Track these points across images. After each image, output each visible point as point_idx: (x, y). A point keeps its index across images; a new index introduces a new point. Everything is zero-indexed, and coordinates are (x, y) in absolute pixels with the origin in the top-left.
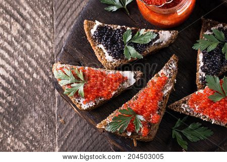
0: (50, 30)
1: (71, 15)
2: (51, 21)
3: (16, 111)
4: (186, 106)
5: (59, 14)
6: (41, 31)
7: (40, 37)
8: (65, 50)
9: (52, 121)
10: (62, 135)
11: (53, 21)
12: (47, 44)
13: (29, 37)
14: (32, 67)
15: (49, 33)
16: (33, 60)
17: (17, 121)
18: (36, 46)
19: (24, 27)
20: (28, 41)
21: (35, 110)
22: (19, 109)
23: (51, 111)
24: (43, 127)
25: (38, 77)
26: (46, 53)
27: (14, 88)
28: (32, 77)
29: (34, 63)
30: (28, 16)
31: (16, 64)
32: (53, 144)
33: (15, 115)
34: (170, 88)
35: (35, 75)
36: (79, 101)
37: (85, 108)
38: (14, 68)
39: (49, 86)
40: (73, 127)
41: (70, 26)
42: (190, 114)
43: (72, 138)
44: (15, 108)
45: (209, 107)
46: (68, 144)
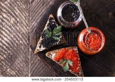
0: (28, 22)
1: (37, 15)
2: (29, 18)
3: (12, 57)
5: (32, 14)
6: (24, 22)
7: (23, 24)
8: (35, 31)
9: (28, 62)
10: (32, 68)
11: (29, 17)
12: (26, 28)
13: (18, 24)
14: (19, 38)
15: (27, 23)
16: (20, 35)
17: (12, 61)
18: (22, 29)
19: (16, 20)
20: (18, 26)
21: (20, 57)
22: (13, 57)
23: (27, 58)
24: (23, 65)
25: (22, 42)
26: (26, 32)
27: (11, 47)
28: (19, 42)
29: (20, 36)
30: (18, 15)
31: (12, 36)
32: (28, 73)
33: (11, 59)
35: (21, 42)
38: (11, 38)
39: (27, 47)
40: (37, 65)
41: (37, 20)
43: (37, 70)
44: (11, 56)
46: (35, 73)
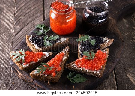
2: (12, 47)
4: (74, 65)
5: (15, 44)
6: (6, 50)
7: (6, 52)
9: (8, 84)
16: (2, 60)
18: (4, 55)
21: (1, 79)
23: (8, 79)
24: (3, 86)
25: (4, 66)
26: (8, 58)
30: (1, 45)
34: (66, 58)
35: (2, 66)
36: (22, 64)
37: (24, 67)
39: (8, 70)
40: (18, 85)
42: (76, 68)
45: (85, 64)
